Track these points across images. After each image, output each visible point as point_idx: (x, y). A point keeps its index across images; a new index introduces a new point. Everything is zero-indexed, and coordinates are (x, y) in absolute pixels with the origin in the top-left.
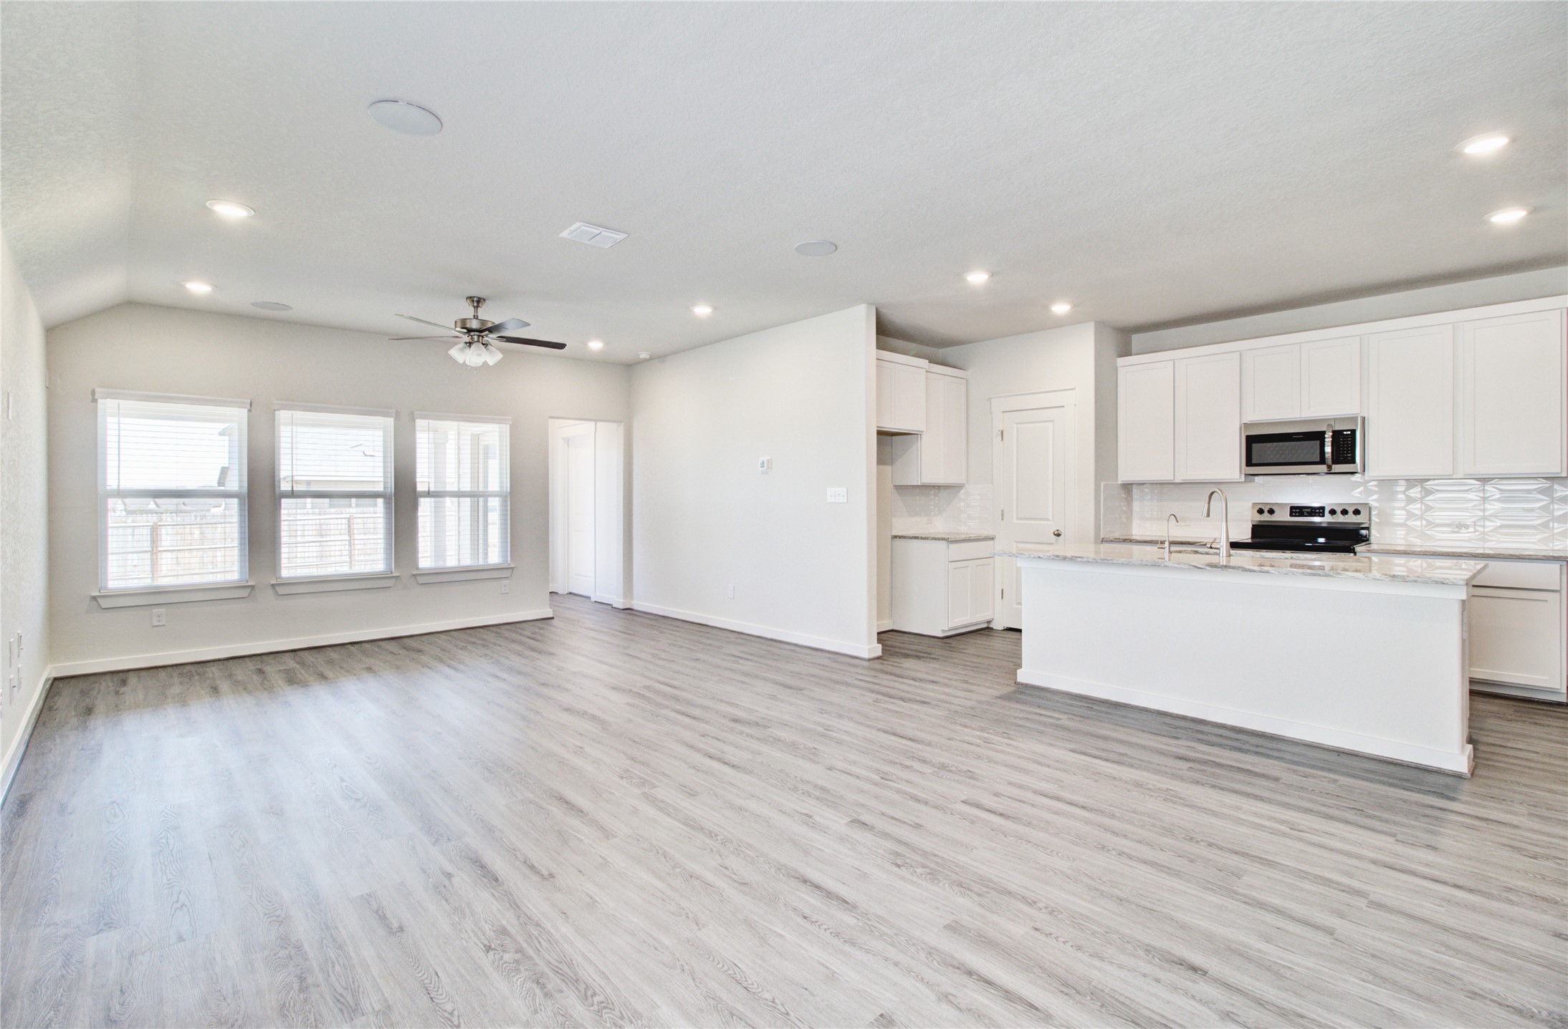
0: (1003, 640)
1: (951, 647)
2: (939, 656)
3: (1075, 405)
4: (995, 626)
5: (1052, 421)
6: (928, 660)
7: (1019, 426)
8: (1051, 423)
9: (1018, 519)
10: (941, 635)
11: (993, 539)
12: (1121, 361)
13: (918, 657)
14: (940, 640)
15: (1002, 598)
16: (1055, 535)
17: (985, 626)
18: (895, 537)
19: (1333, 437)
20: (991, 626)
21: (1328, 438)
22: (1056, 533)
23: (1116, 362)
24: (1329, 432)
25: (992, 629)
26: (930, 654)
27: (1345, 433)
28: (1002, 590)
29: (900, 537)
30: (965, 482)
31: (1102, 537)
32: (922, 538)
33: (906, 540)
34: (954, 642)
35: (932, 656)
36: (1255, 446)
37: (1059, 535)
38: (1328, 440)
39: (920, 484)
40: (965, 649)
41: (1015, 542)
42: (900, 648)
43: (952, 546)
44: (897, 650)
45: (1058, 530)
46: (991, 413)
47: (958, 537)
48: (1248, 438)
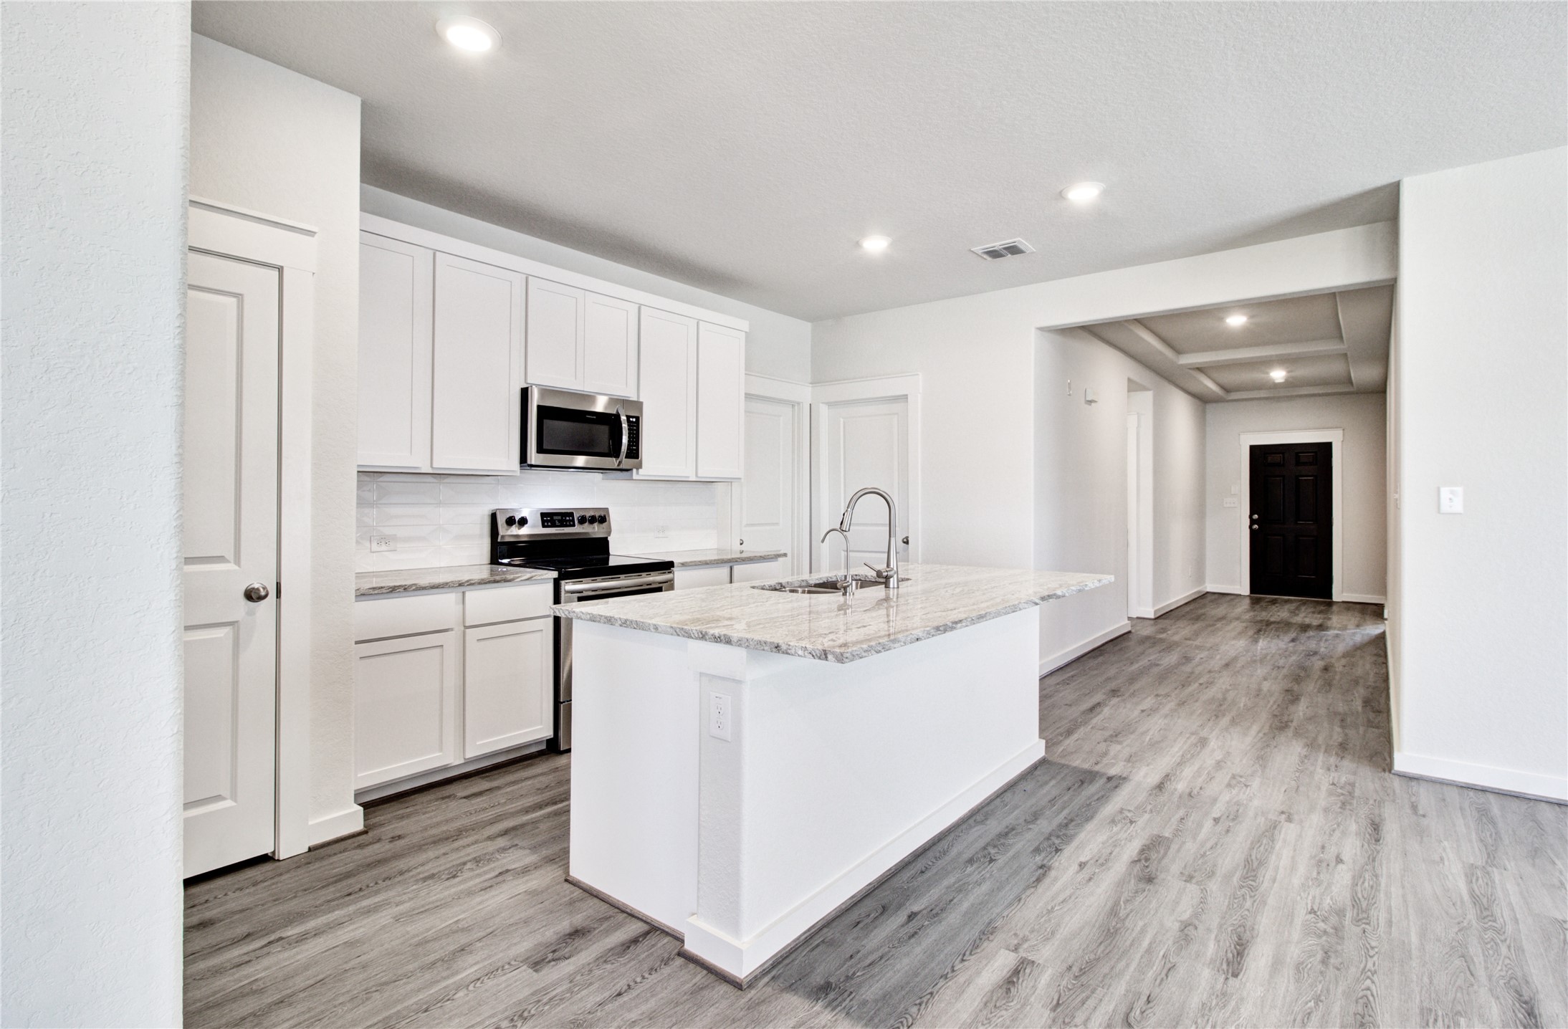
5: (238, 295)
16: (253, 601)
21: (625, 423)
22: (253, 595)
24: (624, 416)
27: (632, 420)
37: (259, 600)
38: (625, 427)
48: (540, 408)
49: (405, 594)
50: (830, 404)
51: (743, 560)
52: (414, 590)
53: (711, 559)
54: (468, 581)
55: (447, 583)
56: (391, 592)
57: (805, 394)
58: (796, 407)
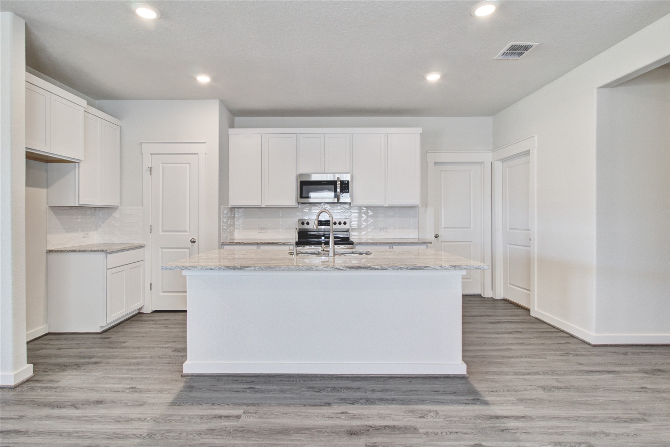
0: (154, 324)
1: (111, 343)
2: (100, 357)
3: (206, 154)
4: (144, 311)
5: (189, 163)
6: (90, 367)
7: (164, 165)
8: (188, 166)
9: (163, 231)
10: (99, 330)
11: (142, 247)
12: (231, 131)
13: (77, 366)
14: (99, 336)
15: (151, 289)
16: (192, 242)
17: (137, 312)
18: (51, 251)
19: (340, 184)
20: (142, 311)
21: (338, 184)
22: (192, 240)
23: (228, 132)
24: (339, 181)
25: (143, 313)
26: (90, 357)
27: (345, 182)
28: (151, 284)
29: (56, 251)
30: (120, 205)
31: (222, 242)
32: (80, 251)
33: (62, 253)
34: (114, 337)
35: (94, 360)
36: (304, 187)
37: (194, 242)
38: (338, 185)
39: (77, 205)
40: (125, 342)
41: (161, 248)
42: (57, 356)
43: (110, 256)
44: (53, 361)
45: (193, 239)
46: (142, 154)
47: (115, 248)
48: (301, 182)
49: (240, 245)
50: (504, 160)
51: (399, 244)
52: (243, 244)
53: (377, 242)
54: (260, 243)
55: (253, 243)
56: (236, 244)
57: (487, 157)
58: (482, 165)
